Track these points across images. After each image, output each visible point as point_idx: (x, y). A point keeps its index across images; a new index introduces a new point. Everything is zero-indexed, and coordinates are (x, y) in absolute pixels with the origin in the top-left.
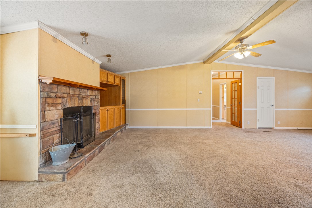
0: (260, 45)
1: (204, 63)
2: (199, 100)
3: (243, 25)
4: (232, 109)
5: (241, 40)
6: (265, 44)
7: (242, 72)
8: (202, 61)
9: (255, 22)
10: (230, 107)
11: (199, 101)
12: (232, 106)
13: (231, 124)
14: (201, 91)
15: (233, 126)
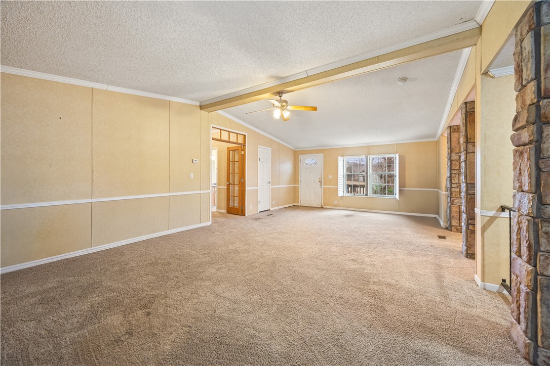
0: (302, 109)
1: (201, 107)
2: (192, 175)
3: (293, 75)
4: (228, 189)
5: (280, 93)
6: (308, 109)
7: (245, 135)
8: (198, 104)
9: (308, 79)
10: (226, 187)
11: (192, 177)
12: (228, 186)
13: (227, 212)
14: (197, 160)
15: (231, 215)
